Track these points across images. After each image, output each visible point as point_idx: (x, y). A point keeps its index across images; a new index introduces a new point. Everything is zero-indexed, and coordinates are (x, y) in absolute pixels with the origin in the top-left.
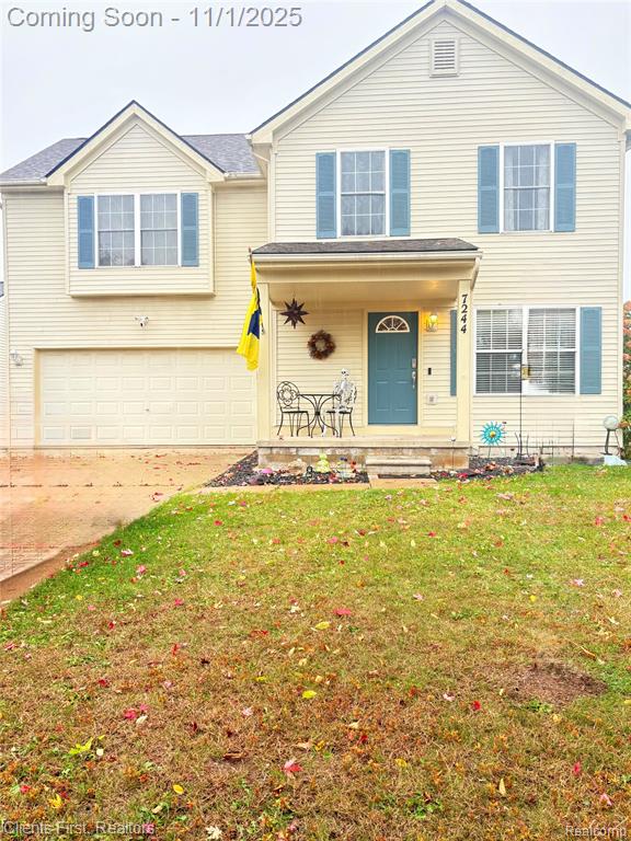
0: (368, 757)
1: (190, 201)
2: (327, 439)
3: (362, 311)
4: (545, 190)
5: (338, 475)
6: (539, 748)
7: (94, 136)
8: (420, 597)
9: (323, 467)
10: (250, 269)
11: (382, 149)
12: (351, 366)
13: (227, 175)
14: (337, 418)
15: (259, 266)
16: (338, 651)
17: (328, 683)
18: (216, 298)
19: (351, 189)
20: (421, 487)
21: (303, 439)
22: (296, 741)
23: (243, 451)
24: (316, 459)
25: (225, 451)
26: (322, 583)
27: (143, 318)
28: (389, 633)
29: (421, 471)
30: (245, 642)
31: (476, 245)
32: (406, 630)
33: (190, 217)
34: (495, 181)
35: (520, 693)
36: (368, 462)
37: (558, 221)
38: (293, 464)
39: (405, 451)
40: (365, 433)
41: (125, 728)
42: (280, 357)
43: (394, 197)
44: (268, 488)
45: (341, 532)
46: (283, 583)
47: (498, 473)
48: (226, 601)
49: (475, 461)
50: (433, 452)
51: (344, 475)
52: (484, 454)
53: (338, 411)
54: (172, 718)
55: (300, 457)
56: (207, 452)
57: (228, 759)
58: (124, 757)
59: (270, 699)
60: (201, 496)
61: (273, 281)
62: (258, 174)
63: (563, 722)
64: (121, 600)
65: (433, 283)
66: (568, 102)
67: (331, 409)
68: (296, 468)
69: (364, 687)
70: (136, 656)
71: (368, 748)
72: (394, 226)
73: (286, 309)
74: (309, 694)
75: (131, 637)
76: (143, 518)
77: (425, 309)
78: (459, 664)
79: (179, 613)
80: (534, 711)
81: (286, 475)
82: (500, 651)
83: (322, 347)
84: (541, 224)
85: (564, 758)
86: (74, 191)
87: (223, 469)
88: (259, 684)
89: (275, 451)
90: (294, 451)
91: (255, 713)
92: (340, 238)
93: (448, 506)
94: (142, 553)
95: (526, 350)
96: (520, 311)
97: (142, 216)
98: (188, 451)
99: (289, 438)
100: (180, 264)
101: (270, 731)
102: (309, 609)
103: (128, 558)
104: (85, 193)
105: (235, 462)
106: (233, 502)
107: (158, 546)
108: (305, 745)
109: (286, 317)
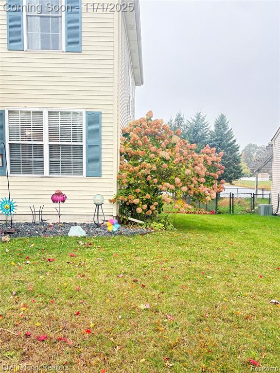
37: (69, 44)
95: (46, 143)
96: (41, 113)
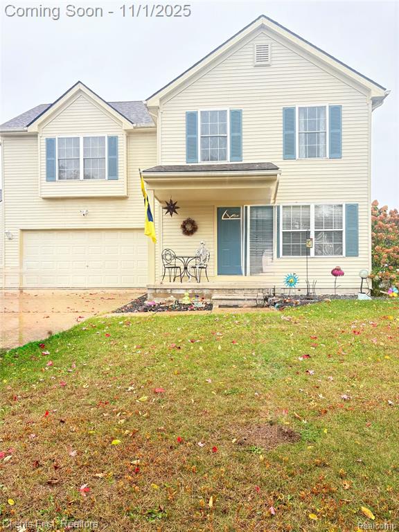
1: (113, 141)
2: (190, 283)
3: (214, 206)
4: (324, 134)
5: (194, 306)
6: (243, 477)
7: (55, 102)
8: (210, 381)
9: (186, 301)
13: (135, 125)
14: (198, 271)
15: (146, 179)
16: (146, 414)
17: (131, 435)
18: (129, 199)
19: (207, 133)
21: (177, 283)
22: (96, 472)
23: (142, 291)
24: (182, 296)
25: (133, 291)
26: (154, 372)
27: (85, 211)
28: (182, 404)
30: (92, 409)
31: (279, 166)
32: (193, 401)
33: (113, 150)
34: (293, 128)
35: (246, 441)
36: (213, 298)
37: (332, 152)
38: (167, 299)
39: (236, 291)
40: (215, 280)
42: (164, 234)
43: (232, 138)
44: (149, 314)
45: (180, 341)
46: (131, 373)
47: (290, 304)
48: (92, 383)
51: (198, 306)
52: (287, 292)
53: (198, 266)
54: (27, 457)
55: (172, 294)
56: (122, 292)
57: (49, 483)
59: (92, 446)
60: (105, 318)
61: (157, 188)
62: (153, 125)
63: (264, 460)
64: (29, 383)
66: (336, 81)
68: (170, 301)
69: (152, 438)
70: (22, 418)
71: (138, 476)
72: (232, 156)
73: (166, 206)
74: (117, 442)
75: (24, 406)
76: (64, 332)
78: (216, 423)
79: (61, 391)
80: (251, 453)
81: (163, 306)
82: (245, 415)
83: (189, 228)
84: (321, 154)
85: (256, 483)
86: (44, 135)
87: (128, 303)
88: (89, 436)
89: (157, 291)
90: (169, 291)
91: (78, 454)
92: (200, 163)
94: (55, 353)
95: (312, 230)
96: (309, 206)
97: (84, 149)
98: (110, 291)
99: (168, 283)
100: (107, 178)
101: (82, 466)
102: (140, 388)
103: (46, 357)
104: (50, 136)
105: (136, 298)
106: (122, 322)
107: (66, 349)
108: (100, 475)
109: (167, 210)
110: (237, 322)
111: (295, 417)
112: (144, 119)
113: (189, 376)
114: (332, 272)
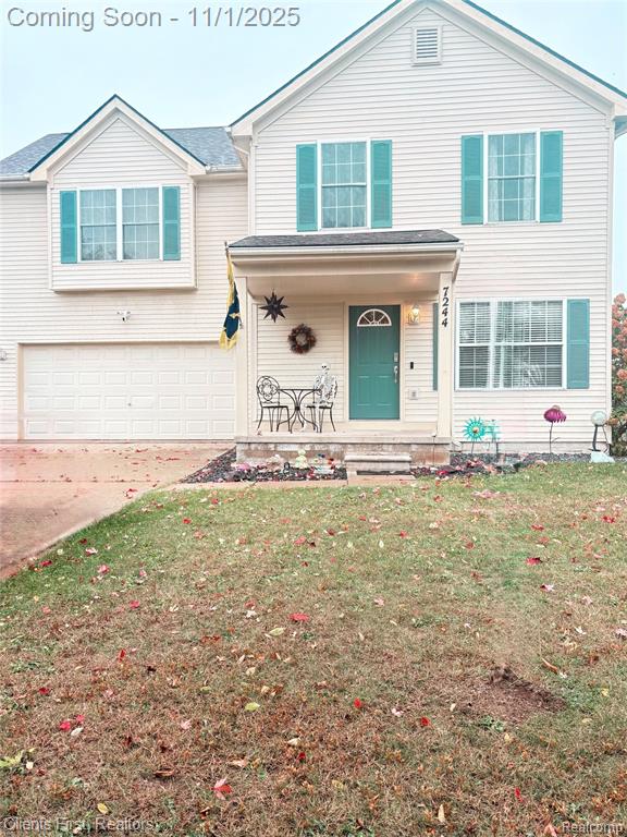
0: (304, 778)
1: (172, 195)
2: (306, 434)
3: (344, 303)
4: (530, 180)
5: (315, 472)
6: (485, 771)
7: (76, 131)
8: (381, 602)
9: (301, 463)
10: (226, 262)
11: (363, 139)
12: (331, 361)
13: (208, 168)
14: (317, 414)
15: (235, 260)
16: (288, 659)
17: (274, 694)
18: (199, 292)
19: (333, 181)
20: (399, 485)
21: (283, 434)
22: (232, 758)
23: (224, 446)
24: (294, 455)
25: (206, 446)
26: (282, 586)
27: (125, 313)
28: (344, 642)
29: (400, 467)
30: (195, 648)
31: (457, 236)
32: (362, 637)
34: (479, 171)
35: (473, 708)
36: (347, 457)
37: (544, 211)
38: (270, 460)
39: (385, 447)
40: (345, 428)
41: (58, 740)
42: (260, 351)
43: (375, 188)
44: (243, 485)
45: (310, 532)
46: (243, 586)
47: (479, 469)
48: (182, 604)
49: (457, 457)
50: (414, 448)
51: (323, 472)
52: (467, 449)
53: (318, 405)
54: (108, 730)
55: (279, 452)
56: (189, 447)
57: (158, 776)
58: (53, 771)
59: (212, 711)
60: (174, 492)
61: (251, 275)
62: (239, 167)
63: (514, 741)
64: (77, 602)
65: (416, 276)
66: (554, 88)
67: (312, 404)
68: (274, 464)
69: (310, 700)
70: (82, 663)
71: (305, 767)
72: (375, 218)
73: (266, 303)
74: (253, 706)
75: (80, 642)
76: (112, 516)
77: (408, 302)
78: (412, 676)
79: (134, 616)
80: (486, 729)
81: (263, 471)
82: (457, 662)
83: (303, 341)
84: (526, 214)
85: (511, 782)
86: (56, 186)
87: (202, 464)
88: (203, 694)
89: (253, 446)
90: (272, 446)
91: (194, 726)
92: (321, 231)
93: (422, 504)
94: (106, 552)
97: (124, 209)
98: (168, 446)
99: (268, 434)
100: (161, 258)
101: (206, 747)
102: (265, 614)
103: (92, 557)
104: (67, 188)
105: (215, 457)
106: (205, 500)
107: (123, 545)
108: (240, 763)
109: (266, 311)
110: (398, 500)
111: (544, 667)
112: (223, 158)
113: (343, 593)
114: (546, 416)
